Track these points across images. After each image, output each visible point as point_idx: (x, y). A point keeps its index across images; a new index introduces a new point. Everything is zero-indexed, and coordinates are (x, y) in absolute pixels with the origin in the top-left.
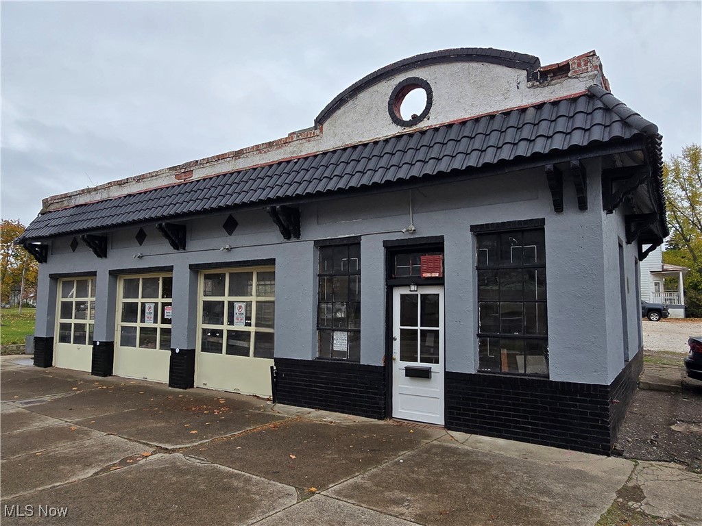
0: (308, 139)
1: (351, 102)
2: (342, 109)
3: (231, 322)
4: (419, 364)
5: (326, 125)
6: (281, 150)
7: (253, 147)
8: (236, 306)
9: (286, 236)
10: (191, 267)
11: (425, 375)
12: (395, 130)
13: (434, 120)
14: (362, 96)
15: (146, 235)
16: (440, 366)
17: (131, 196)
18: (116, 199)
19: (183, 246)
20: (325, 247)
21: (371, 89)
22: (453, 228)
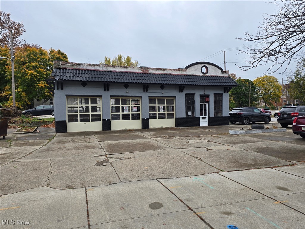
0: (184, 71)
1: (193, 66)
2: (192, 67)
3: (159, 111)
4: (203, 116)
5: (188, 69)
6: (177, 72)
7: (169, 69)
8: (160, 107)
9: (180, 92)
10: (149, 97)
11: (205, 118)
12: (202, 74)
13: (208, 74)
14: (196, 65)
15: (129, 86)
16: (207, 116)
17: (122, 72)
18: (114, 72)
19: (147, 91)
20: (187, 94)
21: (198, 65)
22: (211, 93)
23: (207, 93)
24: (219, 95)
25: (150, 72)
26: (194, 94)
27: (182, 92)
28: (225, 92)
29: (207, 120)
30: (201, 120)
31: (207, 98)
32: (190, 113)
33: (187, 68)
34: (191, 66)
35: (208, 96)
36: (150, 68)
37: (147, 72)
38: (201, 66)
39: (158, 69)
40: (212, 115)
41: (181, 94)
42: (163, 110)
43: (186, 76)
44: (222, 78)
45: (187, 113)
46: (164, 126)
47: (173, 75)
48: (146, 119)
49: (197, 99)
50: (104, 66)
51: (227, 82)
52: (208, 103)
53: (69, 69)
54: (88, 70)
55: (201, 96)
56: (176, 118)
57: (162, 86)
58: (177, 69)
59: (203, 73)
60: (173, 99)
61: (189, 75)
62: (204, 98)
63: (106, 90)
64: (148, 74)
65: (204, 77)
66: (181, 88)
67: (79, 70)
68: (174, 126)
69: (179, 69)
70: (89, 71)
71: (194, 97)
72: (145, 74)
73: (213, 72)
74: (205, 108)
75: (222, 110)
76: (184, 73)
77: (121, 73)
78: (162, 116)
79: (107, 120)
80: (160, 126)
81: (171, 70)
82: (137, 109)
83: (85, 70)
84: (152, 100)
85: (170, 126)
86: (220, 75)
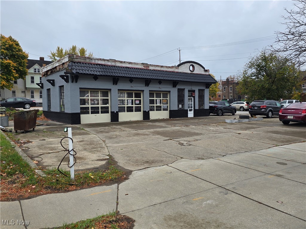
1: (184, 65)
3: (156, 104)
5: (179, 67)
6: (172, 69)
7: (165, 66)
8: (157, 100)
9: (173, 87)
10: (150, 91)
11: (192, 110)
12: (190, 72)
13: (195, 72)
15: (133, 81)
17: (128, 68)
18: (121, 67)
19: (148, 86)
20: (179, 89)
21: (187, 64)
22: (196, 89)
23: (193, 88)
24: (202, 90)
26: (184, 89)
27: (175, 87)
28: (206, 88)
29: (193, 112)
30: (189, 112)
31: (193, 93)
32: (180, 106)
35: (194, 91)
36: (150, 65)
37: (148, 69)
38: (189, 64)
39: (157, 66)
40: (197, 107)
41: (174, 89)
42: (159, 103)
43: (178, 73)
44: (205, 76)
45: (178, 106)
46: (161, 118)
47: (169, 72)
48: (147, 111)
49: (186, 94)
52: (194, 97)
53: (83, 63)
54: (99, 65)
55: (189, 91)
56: (170, 110)
57: (160, 82)
60: (168, 94)
61: (180, 73)
63: (115, 84)
65: (192, 75)
66: (175, 83)
67: (91, 64)
68: (168, 117)
73: (198, 71)
75: (204, 104)
76: (176, 70)
78: (158, 108)
79: (115, 112)
80: (157, 118)
82: (139, 102)
84: (151, 94)
85: (165, 118)
86: (203, 73)
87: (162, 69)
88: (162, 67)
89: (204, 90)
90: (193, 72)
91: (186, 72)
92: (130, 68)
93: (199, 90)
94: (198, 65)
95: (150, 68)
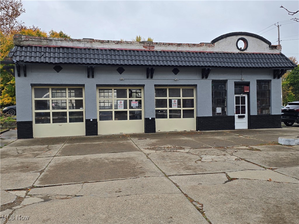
0: (209, 46)
1: (224, 39)
2: (222, 40)
3: (171, 106)
5: (216, 44)
6: (199, 48)
7: (186, 44)
8: (173, 101)
9: (203, 78)
10: (155, 85)
11: (244, 117)
12: (238, 51)
13: (248, 51)
14: (228, 38)
15: (125, 70)
16: (246, 115)
17: (114, 50)
18: (101, 50)
19: (152, 77)
20: (213, 81)
21: (231, 37)
22: (253, 80)
23: (245, 78)
24: (265, 82)
25: (157, 48)
26: (225, 82)
27: (207, 77)
28: (274, 78)
29: (246, 120)
30: (237, 120)
31: (246, 87)
32: (219, 110)
33: (214, 42)
34: (220, 39)
35: (248, 84)
36: (157, 43)
37: (152, 49)
38: (236, 38)
39: (169, 44)
40: (254, 112)
41: (204, 81)
42: (177, 106)
43: (213, 54)
44: (270, 56)
45: (214, 110)
46: (180, 130)
47: (193, 53)
48: (150, 119)
49: (231, 88)
50: (88, 42)
51: (278, 62)
52: (248, 94)
53: (36, 47)
54: (63, 48)
55: (237, 84)
56: (197, 117)
57: (176, 70)
58: (199, 44)
59: (240, 49)
60: (193, 89)
61: (217, 53)
62: (241, 87)
63: (91, 76)
64: (153, 52)
65: (242, 55)
66: (205, 72)
67: (50, 48)
68: (194, 129)
69: (201, 44)
70: (65, 49)
71: (225, 86)
72: (149, 52)
73: (255, 47)
74: (244, 102)
75: (270, 106)
76: (209, 50)
77: (112, 51)
78: (175, 114)
79: (91, 120)
80: (172, 130)
81: (189, 45)
82: (137, 104)
83: (59, 48)
84: (160, 90)
85: (188, 130)
86: (268, 51)
87: (180, 49)
88: (179, 45)
89: (269, 82)
90: (245, 51)
91: (230, 51)
92: (118, 51)
93: (259, 82)
94: (254, 38)
95: (157, 49)
